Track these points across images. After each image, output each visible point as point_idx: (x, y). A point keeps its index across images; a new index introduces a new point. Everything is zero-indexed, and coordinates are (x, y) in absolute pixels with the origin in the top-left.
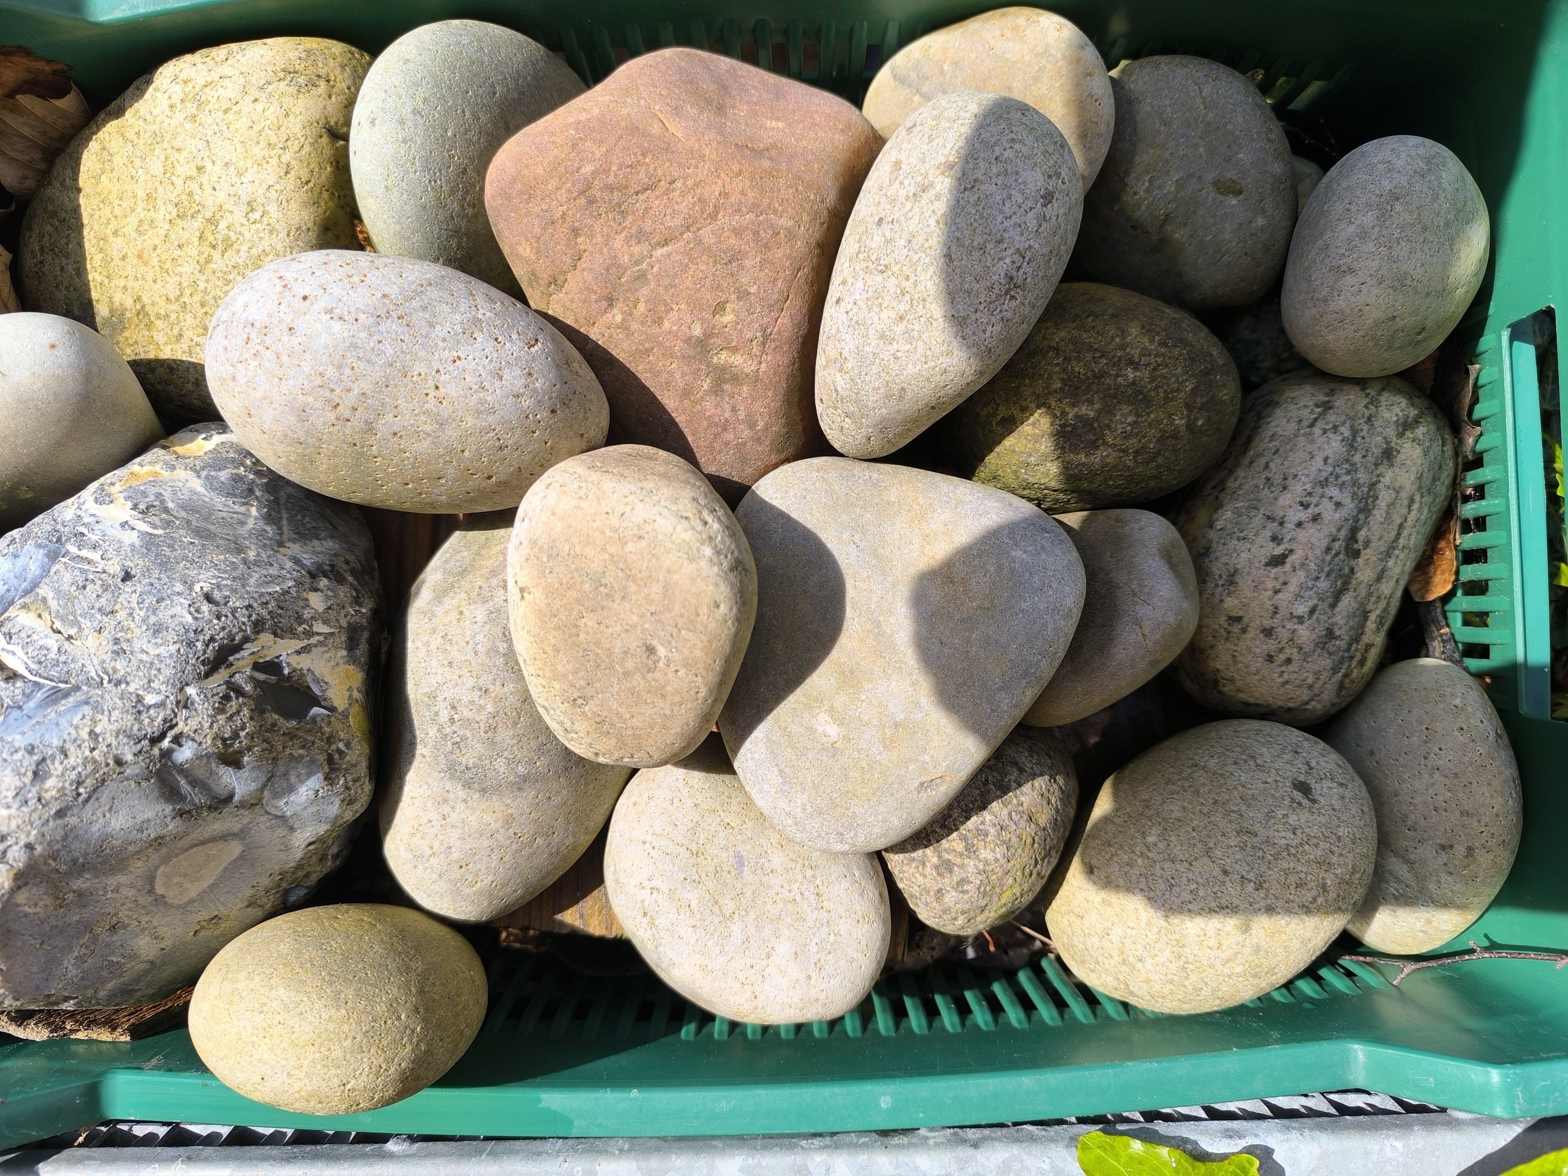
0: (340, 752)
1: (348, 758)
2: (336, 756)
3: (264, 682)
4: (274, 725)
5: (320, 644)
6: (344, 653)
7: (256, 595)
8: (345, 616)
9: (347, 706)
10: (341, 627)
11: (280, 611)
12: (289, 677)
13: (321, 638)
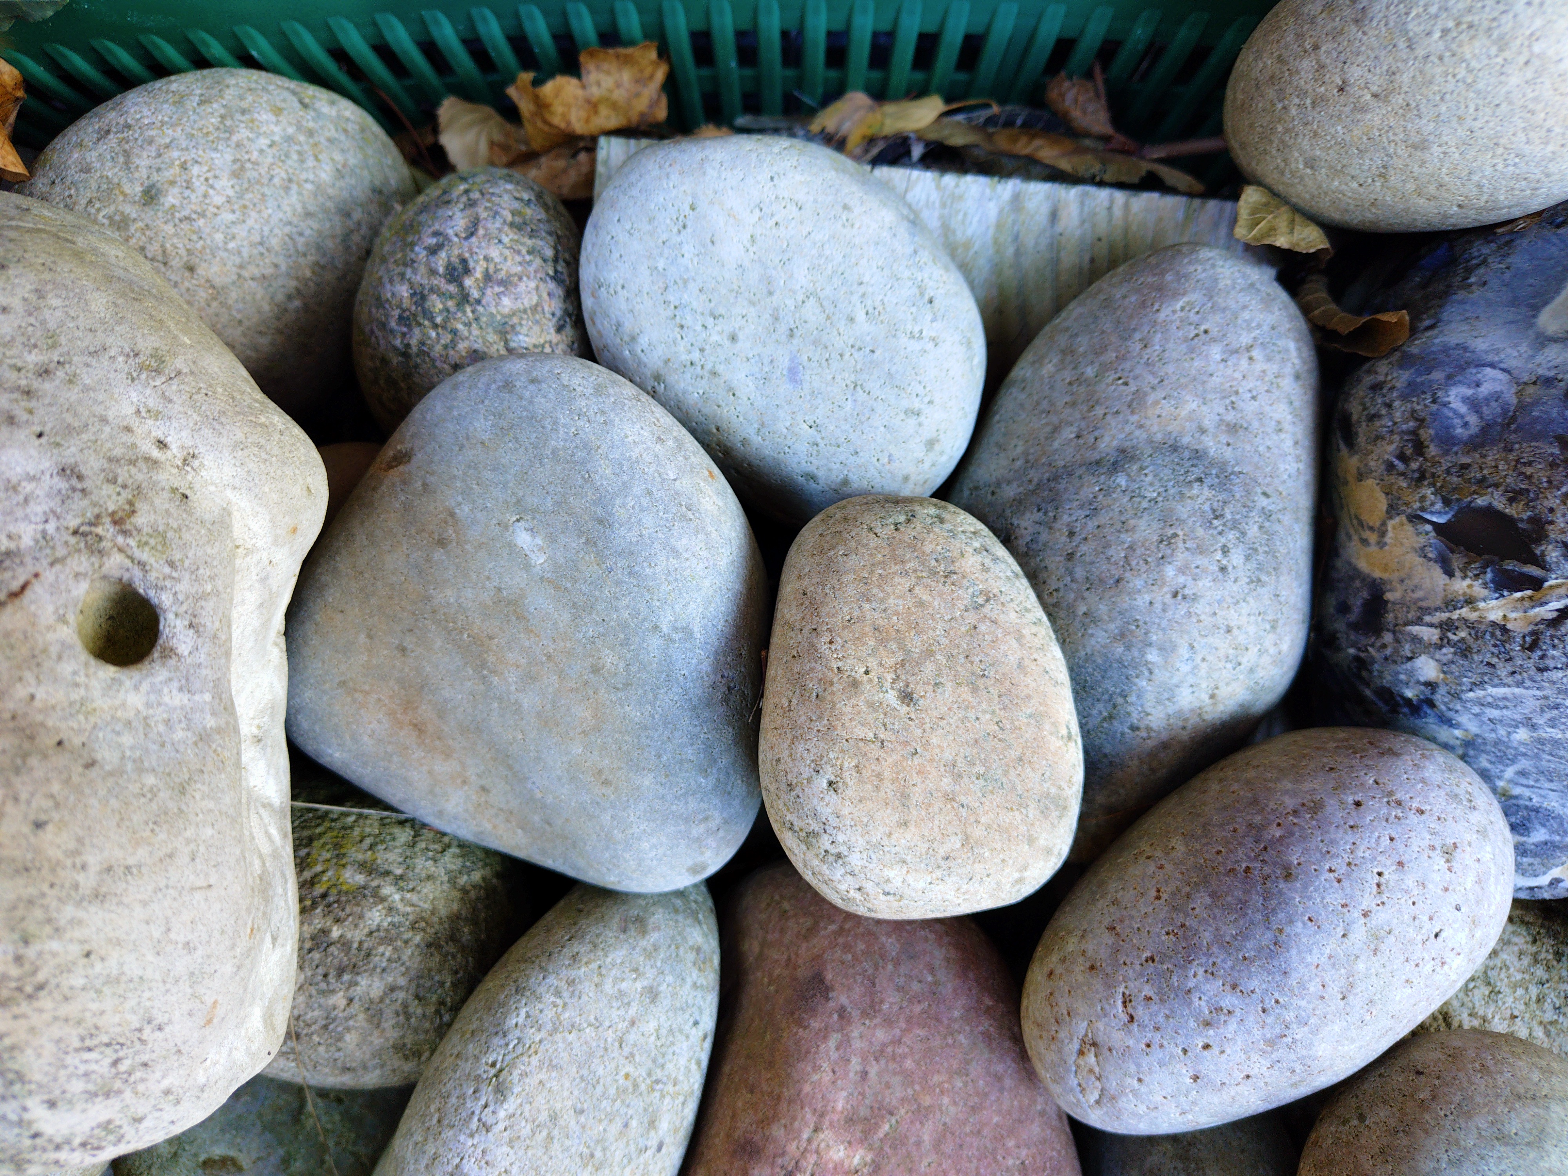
0: (1402, 457)
1: (1391, 448)
2: (1409, 452)
3: (1525, 562)
4: (1511, 500)
5: (1428, 611)
6: (1389, 596)
7: (1528, 683)
8: (1384, 646)
9: (1391, 524)
10: (1394, 632)
11: (1494, 660)
12: (1484, 568)
13: (1427, 619)
